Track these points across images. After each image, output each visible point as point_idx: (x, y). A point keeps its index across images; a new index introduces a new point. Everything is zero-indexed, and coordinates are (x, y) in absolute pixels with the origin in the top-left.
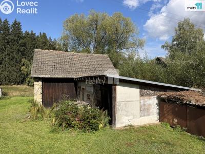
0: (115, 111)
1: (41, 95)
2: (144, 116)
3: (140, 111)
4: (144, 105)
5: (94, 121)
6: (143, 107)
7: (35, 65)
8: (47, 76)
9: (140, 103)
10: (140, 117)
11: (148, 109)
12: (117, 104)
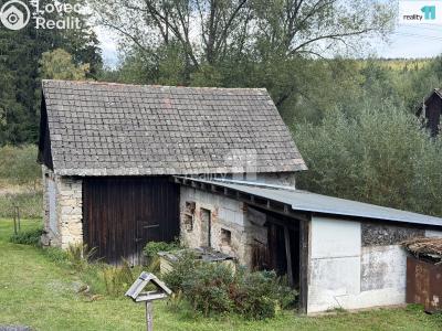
0: (306, 280)
1: (80, 225)
2: (370, 288)
3: (362, 277)
4: (371, 265)
5: (266, 299)
6: (367, 270)
7: (58, 138)
8: (97, 173)
9: (362, 260)
10: (361, 290)
11: (380, 274)
12: (312, 264)
